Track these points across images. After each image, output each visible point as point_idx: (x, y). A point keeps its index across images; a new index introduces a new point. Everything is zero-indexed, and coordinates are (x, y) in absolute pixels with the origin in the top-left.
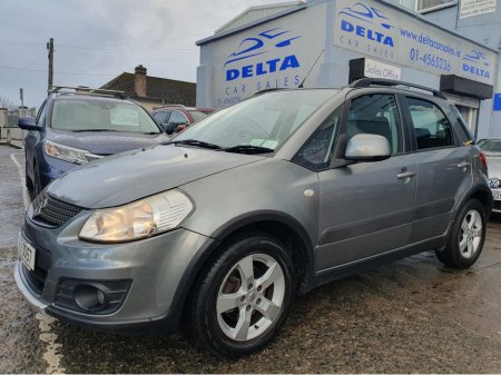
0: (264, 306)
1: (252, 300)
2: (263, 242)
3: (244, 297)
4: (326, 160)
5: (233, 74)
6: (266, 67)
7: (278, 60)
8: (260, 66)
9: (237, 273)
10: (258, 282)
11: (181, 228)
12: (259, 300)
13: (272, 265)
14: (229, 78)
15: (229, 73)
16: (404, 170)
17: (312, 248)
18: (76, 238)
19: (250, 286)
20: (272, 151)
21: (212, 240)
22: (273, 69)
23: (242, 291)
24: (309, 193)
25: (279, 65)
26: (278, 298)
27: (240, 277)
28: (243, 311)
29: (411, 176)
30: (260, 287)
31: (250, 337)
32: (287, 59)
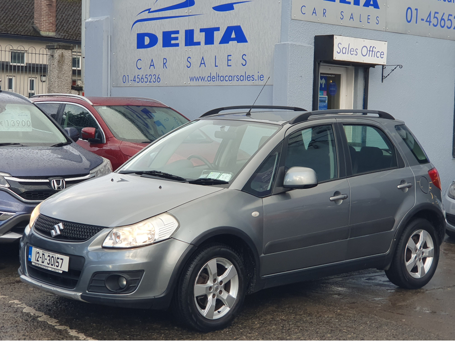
0: (224, 296)
1: (216, 290)
2: (222, 249)
3: (210, 288)
4: (268, 189)
5: (147, 40)
6: (199, 37)
7: (218, 29)
8: (189, 34)
9: (206, 271)
10: (220, 278)
11: (172, 238)
12: (221, 292)
13: (230, 267)
14: (141, 44)
15: (140, 37)
16: (337, 193)
17: (258, 256)
18: (100, 247)
19: (215, 280)
20: (227, 183)
21: (192, 246)
22: (209, 40)
23: (210, 283)
24: (255, 214)
25: (218, 36)
26: (234, 292)
27: (208, 274)
28: (210, 297)
29: (343, 199)
30: (221, 282)
31: (215, 317)
32: (229, 30)
